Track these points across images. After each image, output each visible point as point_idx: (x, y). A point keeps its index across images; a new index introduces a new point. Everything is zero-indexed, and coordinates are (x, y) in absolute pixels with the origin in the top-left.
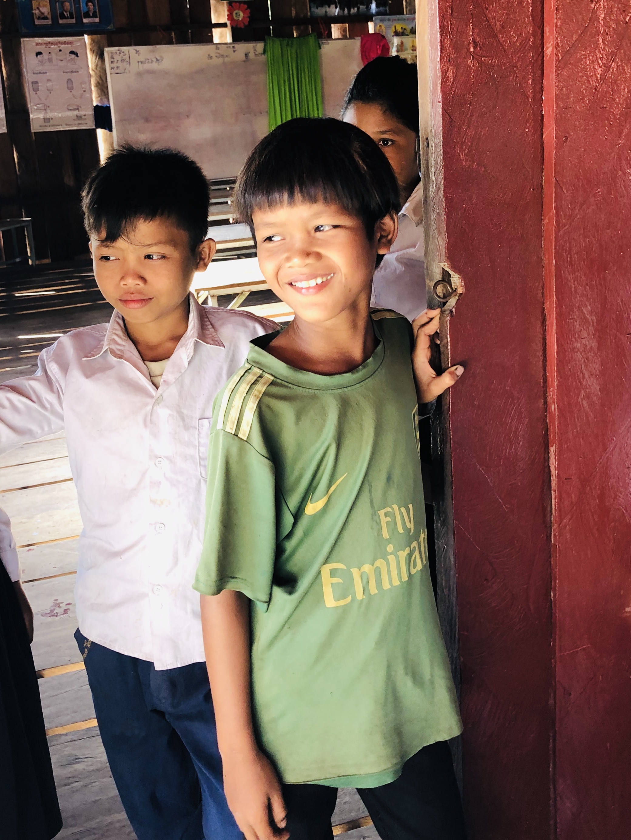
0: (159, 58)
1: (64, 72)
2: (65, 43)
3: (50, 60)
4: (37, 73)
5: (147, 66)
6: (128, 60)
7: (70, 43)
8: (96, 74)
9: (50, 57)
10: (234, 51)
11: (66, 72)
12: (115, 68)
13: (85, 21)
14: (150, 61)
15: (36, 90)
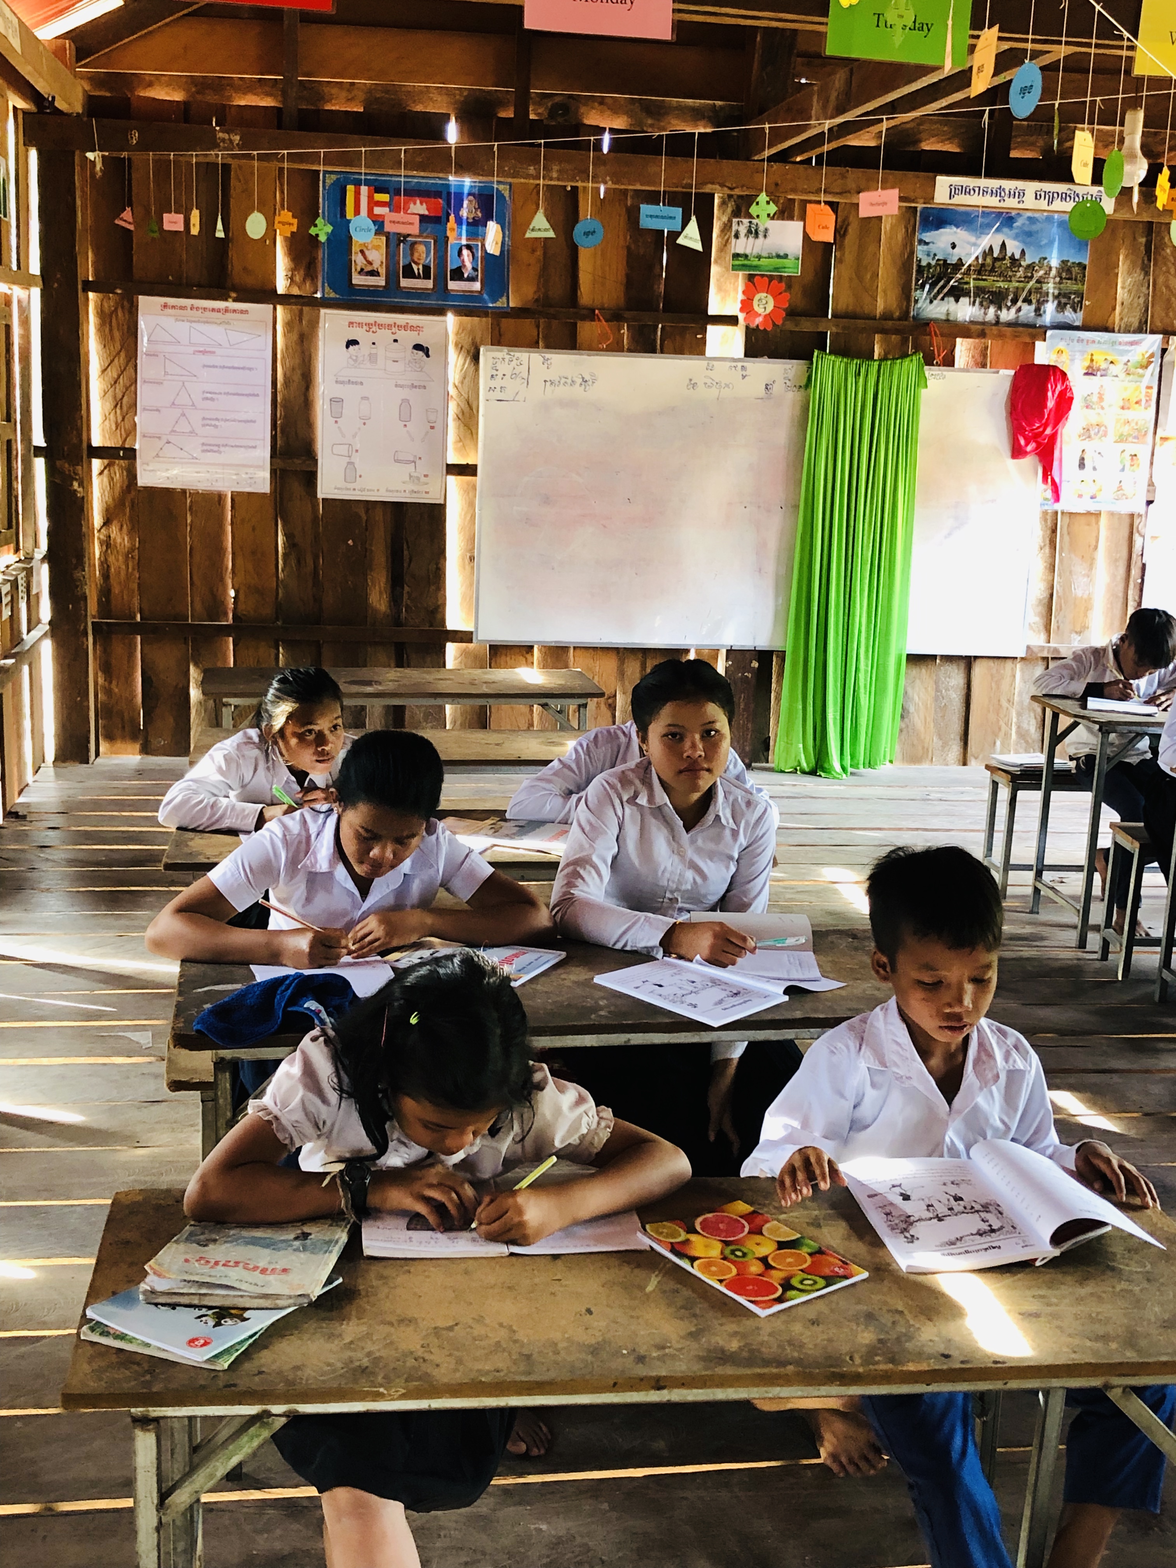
0: (586, 378)
1: (396, 386)
2: (405, 327)
3: (373, 358)
4: (342, 383)
5: (562, 392)
6: (525, 375)
7: (416, 328)
8: (460, 394)
9: (374, 351)
10: (744, 377)
11: (401, 386)
12: (498, 389)
13: (453, 285)
14: (569, 381)
15: (337, 417)
